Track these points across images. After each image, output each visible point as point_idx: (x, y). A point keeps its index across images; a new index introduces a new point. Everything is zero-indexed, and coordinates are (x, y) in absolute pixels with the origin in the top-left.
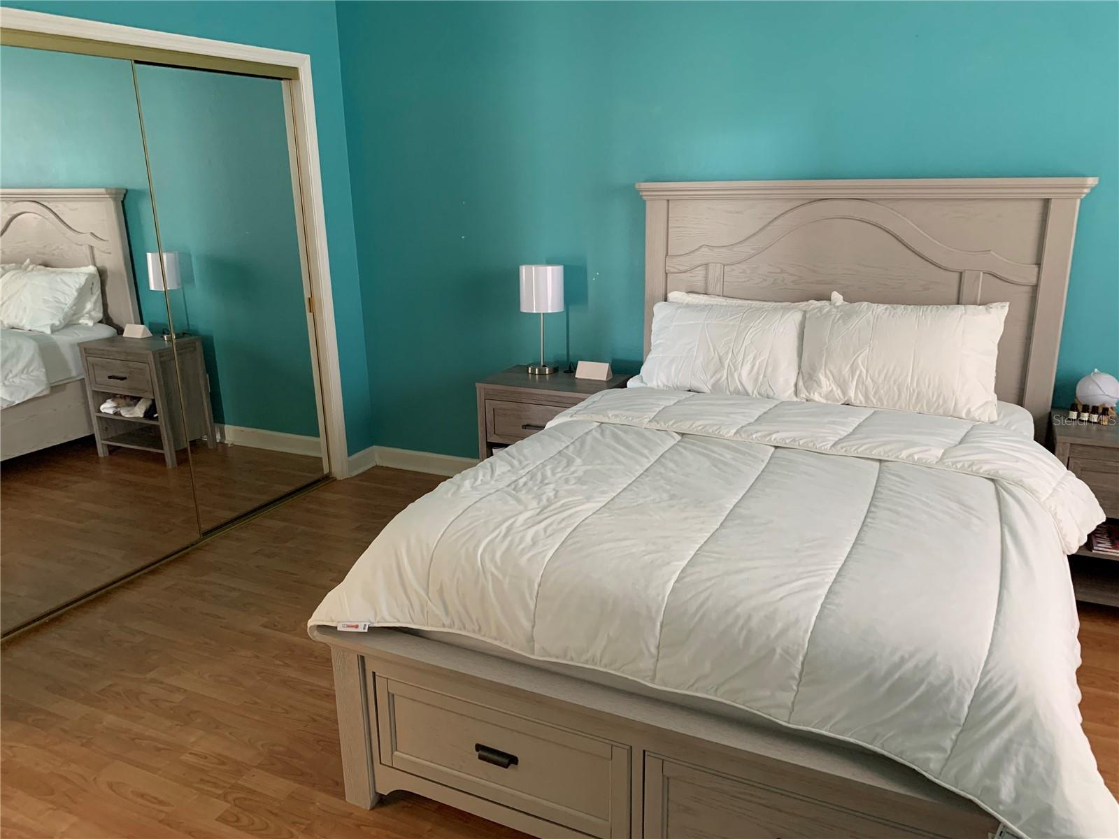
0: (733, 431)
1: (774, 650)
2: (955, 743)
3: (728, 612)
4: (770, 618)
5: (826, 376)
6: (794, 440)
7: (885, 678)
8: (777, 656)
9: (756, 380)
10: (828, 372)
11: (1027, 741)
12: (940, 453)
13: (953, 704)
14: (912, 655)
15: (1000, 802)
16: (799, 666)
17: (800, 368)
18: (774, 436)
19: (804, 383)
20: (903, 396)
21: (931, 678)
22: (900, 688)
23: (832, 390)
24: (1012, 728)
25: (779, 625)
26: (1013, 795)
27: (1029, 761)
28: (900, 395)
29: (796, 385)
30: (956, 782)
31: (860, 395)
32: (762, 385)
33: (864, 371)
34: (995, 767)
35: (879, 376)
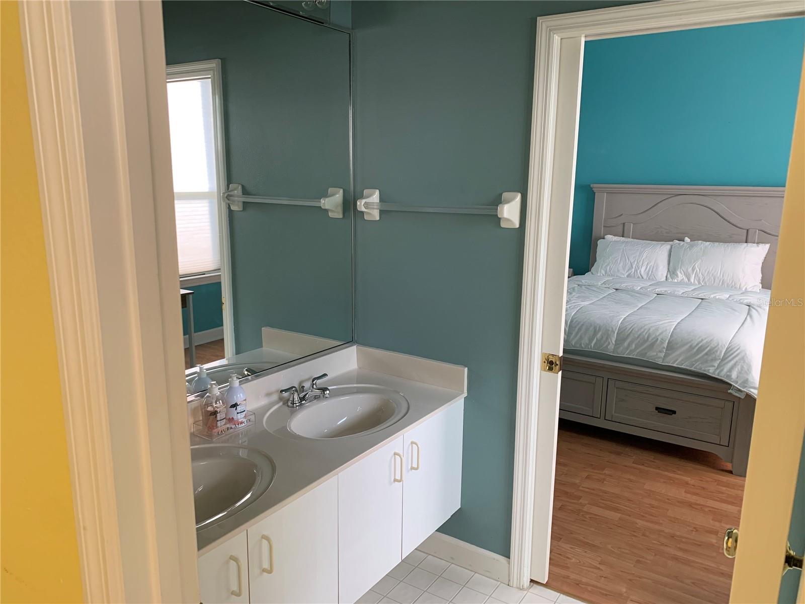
0: (639, 288)
1: (658, 339)
2: (719, 365)
3: (642, 328)
4: (657, 329)
5: (681, 272)
6: (666, 291)
7: (696, 346)
8: (659, 341)
9: (648, 274)
10: (682, 271)
11: (742, 362)
12: (728, 297)
13: (718, 352)
14: (705, 339)
15: (732, 379)
16: (666, 344)
17: (668, 269)
18: (657, 290)
19: (670, 276)
20: (716, 281)
21: (712, 345)
22: (700, 350)
23: (683, 279)
24: (737, 358)
25: (660, 331)
26: (736, 377)
27: (742, 367)
28: (714, 282)
29: (666, 277)
30: (718, 375)
31: (696, 281)
32: (651, 275)
33: (698, 270)
34: (730, 370)
35: (705, 271)
